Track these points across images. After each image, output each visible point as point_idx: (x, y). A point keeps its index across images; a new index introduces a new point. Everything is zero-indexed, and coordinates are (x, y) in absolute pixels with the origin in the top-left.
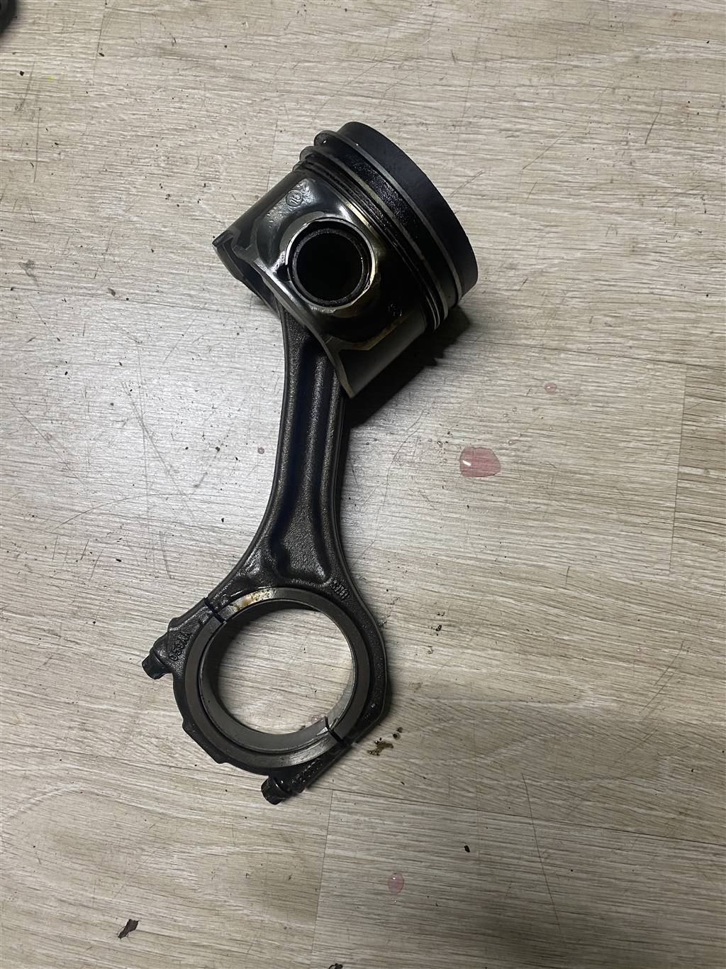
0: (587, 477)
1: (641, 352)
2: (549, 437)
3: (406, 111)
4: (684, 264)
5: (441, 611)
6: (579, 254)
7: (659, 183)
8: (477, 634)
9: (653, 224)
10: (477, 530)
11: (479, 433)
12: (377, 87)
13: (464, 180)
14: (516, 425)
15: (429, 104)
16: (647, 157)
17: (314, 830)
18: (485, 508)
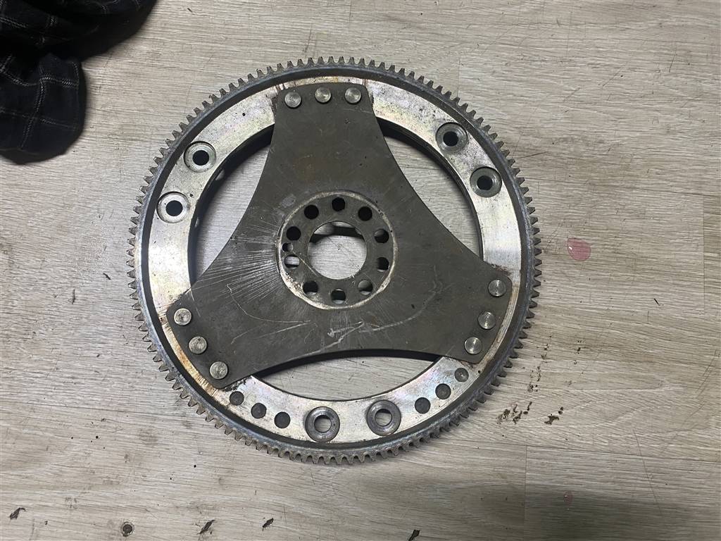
0: (655, 260)
1: (677, 189)
2: (631, 237)
3: (534, 53)
4: (697, 139)
5: (580, 340)
6: (638, 134)
7: (679, 94)
8: (600, 351)
9: (678, 117)
10: (595, 292)
11: (592, 236)
12: (516, 39)
13: (570, 92)
14: (612, 231)
15: (546, 49)
16: (671, 79)
17: (519, 470)
18: (599, 280)
